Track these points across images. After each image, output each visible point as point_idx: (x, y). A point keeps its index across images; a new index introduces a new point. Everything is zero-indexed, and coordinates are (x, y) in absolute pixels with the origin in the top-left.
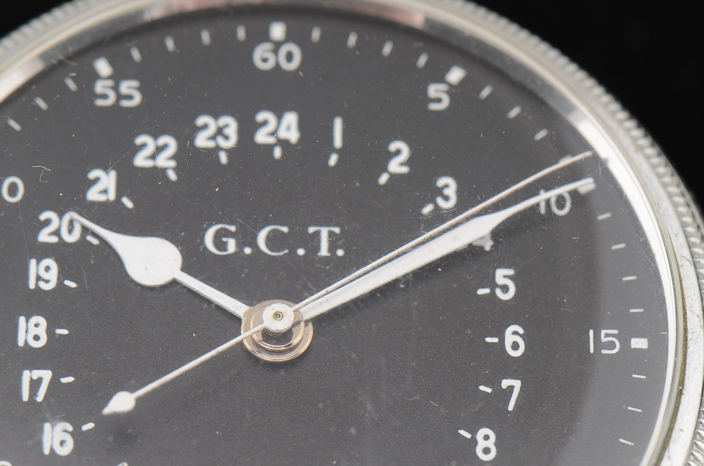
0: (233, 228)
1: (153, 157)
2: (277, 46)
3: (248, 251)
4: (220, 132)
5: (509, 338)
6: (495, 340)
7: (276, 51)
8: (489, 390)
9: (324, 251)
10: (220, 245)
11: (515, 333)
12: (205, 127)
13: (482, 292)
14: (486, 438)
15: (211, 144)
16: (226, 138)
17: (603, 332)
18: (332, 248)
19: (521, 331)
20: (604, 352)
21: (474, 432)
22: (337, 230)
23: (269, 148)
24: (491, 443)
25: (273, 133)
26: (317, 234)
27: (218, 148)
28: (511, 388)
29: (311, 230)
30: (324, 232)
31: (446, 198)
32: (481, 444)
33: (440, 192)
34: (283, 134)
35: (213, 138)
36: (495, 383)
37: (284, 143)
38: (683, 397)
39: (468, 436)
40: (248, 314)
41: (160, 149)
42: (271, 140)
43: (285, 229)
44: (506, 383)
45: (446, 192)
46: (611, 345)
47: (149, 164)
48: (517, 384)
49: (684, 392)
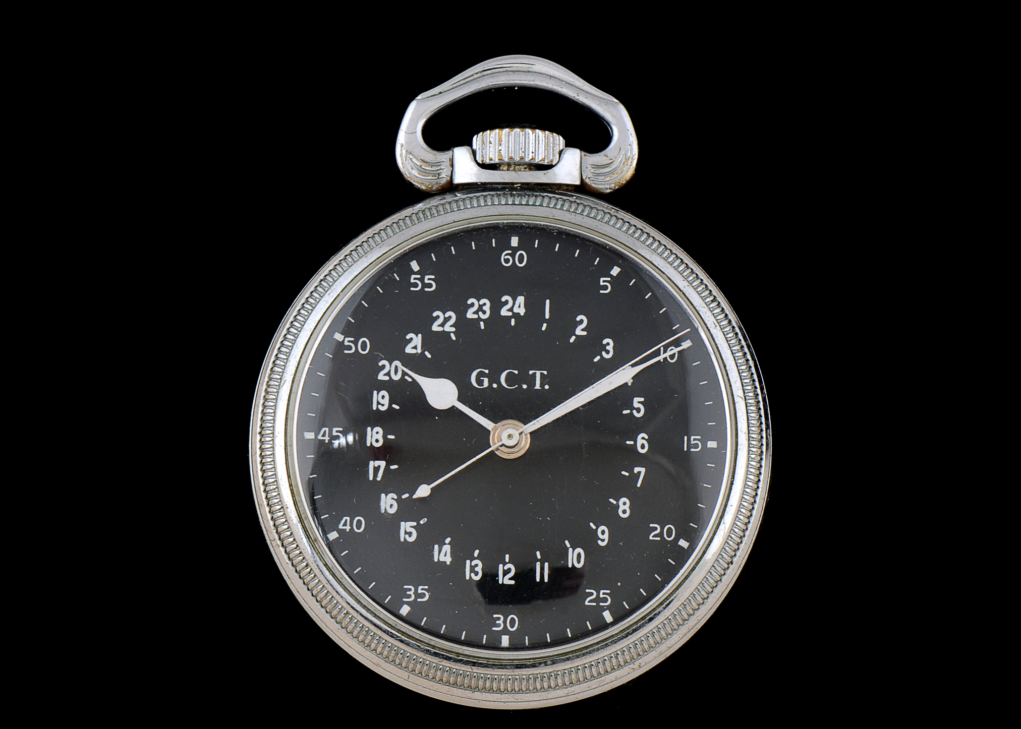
0: (487, 371)
1: (442, 325)
2: (515, 250)
3: (495, 386)
4: (480, 308)
5: (640, 442)
6: (632, 443)
7: (513, 255)
8: (627, 474)
9: (538, 387)
10: (480, 382)
11: (643, 438)
12: (472, 305)
13: (625, 412)
14: (625, 504)
15: (476, 316)
16: (484, 312)
17: (692, 438)
18: (542, 385)
19: (647, 437)
20: (692, 450)
21: (618, 501)
22: (545, 373)
23: (509, 318)
24: (627, 507)
25: (511, 310)
26: (534, 375)
27: (479, 319)
28: (639, 473)
29: (531, 372)
30: (538, 373)
31: (608, 352)
32: (622, 508)
33: (604, 348)
34: (516, 310)
35: (476, 313)
36: (631, 471)
37: (516, 316)
38: (733, 485)
39: (615, 502)
40: (495, 429)
41: (447, 320)
42: (510, 314)
43: (516, 372)
44: (636, 470)
45: (608, 348)
46: (696, 446)
47: (441, 329)
48: (643, 470)
49: (734, 482)
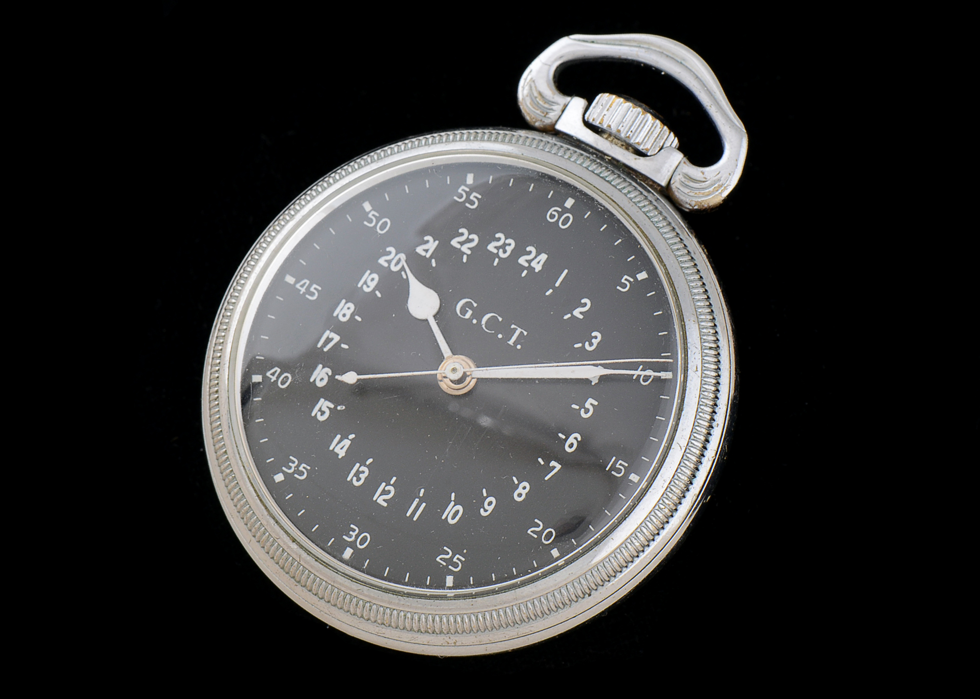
0: (475, 305)
1: (462, 243)
2: (565, 210)
3: (475, 321)
4: (503, 247)
5: (571, 440)
6: (564, 437)
7: (560, 214)
8: (542, 463)
9: (511, 342)
10: (463, 312)
11: (576, 438)
12: (499, 239)
13: (574, 406)
14: (524, 488)
15: (495, 251)
16: (505, 252)
17: (620, 462)
18: (516, 343)
19: (579, 439)
20: (613, 472)
21: (520, 482)
22: (525, 333)
23: (523, 268)
24: (524, 492)
25: (529, 262)
26: (515, 330)
27: (497, 255)
28: (554, 467)
29: (513, 326)
30: (519, 330)
31: (591, 344)
32: (520, 490)
33: (590, 339)
34: (533, 264)
35: (497, 248)
36: (548, 462)
37: (531, 269)
39: (516, 482)
40: (449, 357)
41: (469, 241)
42: (526, 265)
43: (500, 319)
44: (553, 463)
45: (594, 341)
46: (619, 471)
47: (458, 246)
48: (558, 467)
